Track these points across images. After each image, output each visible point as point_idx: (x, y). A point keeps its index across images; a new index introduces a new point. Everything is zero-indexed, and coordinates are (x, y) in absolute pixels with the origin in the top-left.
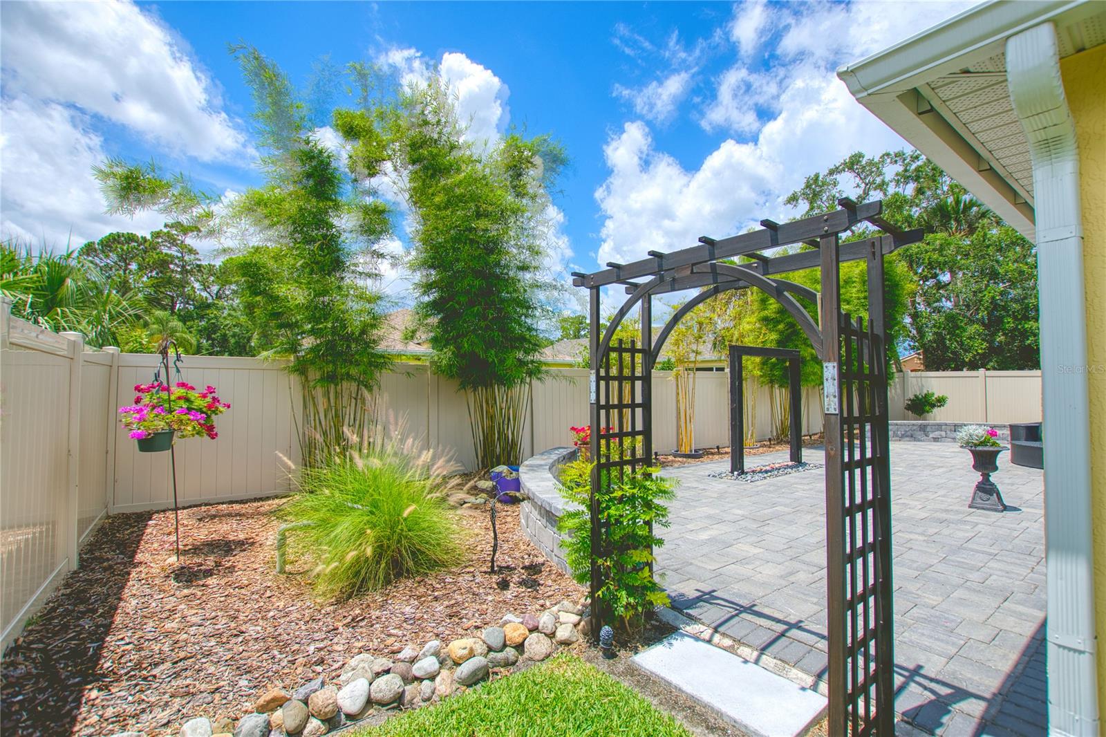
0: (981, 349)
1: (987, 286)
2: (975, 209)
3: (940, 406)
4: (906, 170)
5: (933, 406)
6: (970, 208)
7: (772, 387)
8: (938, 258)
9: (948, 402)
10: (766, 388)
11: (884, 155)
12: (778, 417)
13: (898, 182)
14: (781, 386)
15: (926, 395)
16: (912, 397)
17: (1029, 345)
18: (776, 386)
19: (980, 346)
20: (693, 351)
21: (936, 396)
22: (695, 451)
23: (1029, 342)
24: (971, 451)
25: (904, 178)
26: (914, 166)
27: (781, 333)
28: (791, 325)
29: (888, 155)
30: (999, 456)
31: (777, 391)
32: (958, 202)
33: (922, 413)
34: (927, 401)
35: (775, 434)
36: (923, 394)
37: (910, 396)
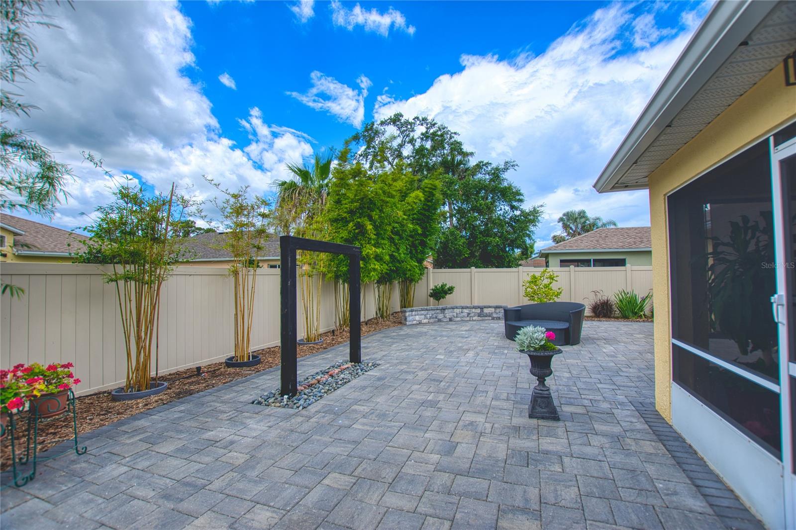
2: (463, 166)
3: (450, 294)
4: (427, 132)
5: (446, 293)
6: (460, 165)
9: (455, 290)
11: (415, 118)
12: (341, 310)
13: (422, 139)
14: (344, 282)
15: (442, 286)
16: (434, 288)
18: (341, 282)
21: (448, 286)
22: (254, 357)
24: (529, 355)
25: (425, 136)
26: (432, 131)
27: (350, 232)
29: (417, 118)
30: (553, 359)
31: (342, 286)
33: (440, 299)
34: (442, 290)
35: (338, 324)
36: (440, 285)
37: (432, 286)
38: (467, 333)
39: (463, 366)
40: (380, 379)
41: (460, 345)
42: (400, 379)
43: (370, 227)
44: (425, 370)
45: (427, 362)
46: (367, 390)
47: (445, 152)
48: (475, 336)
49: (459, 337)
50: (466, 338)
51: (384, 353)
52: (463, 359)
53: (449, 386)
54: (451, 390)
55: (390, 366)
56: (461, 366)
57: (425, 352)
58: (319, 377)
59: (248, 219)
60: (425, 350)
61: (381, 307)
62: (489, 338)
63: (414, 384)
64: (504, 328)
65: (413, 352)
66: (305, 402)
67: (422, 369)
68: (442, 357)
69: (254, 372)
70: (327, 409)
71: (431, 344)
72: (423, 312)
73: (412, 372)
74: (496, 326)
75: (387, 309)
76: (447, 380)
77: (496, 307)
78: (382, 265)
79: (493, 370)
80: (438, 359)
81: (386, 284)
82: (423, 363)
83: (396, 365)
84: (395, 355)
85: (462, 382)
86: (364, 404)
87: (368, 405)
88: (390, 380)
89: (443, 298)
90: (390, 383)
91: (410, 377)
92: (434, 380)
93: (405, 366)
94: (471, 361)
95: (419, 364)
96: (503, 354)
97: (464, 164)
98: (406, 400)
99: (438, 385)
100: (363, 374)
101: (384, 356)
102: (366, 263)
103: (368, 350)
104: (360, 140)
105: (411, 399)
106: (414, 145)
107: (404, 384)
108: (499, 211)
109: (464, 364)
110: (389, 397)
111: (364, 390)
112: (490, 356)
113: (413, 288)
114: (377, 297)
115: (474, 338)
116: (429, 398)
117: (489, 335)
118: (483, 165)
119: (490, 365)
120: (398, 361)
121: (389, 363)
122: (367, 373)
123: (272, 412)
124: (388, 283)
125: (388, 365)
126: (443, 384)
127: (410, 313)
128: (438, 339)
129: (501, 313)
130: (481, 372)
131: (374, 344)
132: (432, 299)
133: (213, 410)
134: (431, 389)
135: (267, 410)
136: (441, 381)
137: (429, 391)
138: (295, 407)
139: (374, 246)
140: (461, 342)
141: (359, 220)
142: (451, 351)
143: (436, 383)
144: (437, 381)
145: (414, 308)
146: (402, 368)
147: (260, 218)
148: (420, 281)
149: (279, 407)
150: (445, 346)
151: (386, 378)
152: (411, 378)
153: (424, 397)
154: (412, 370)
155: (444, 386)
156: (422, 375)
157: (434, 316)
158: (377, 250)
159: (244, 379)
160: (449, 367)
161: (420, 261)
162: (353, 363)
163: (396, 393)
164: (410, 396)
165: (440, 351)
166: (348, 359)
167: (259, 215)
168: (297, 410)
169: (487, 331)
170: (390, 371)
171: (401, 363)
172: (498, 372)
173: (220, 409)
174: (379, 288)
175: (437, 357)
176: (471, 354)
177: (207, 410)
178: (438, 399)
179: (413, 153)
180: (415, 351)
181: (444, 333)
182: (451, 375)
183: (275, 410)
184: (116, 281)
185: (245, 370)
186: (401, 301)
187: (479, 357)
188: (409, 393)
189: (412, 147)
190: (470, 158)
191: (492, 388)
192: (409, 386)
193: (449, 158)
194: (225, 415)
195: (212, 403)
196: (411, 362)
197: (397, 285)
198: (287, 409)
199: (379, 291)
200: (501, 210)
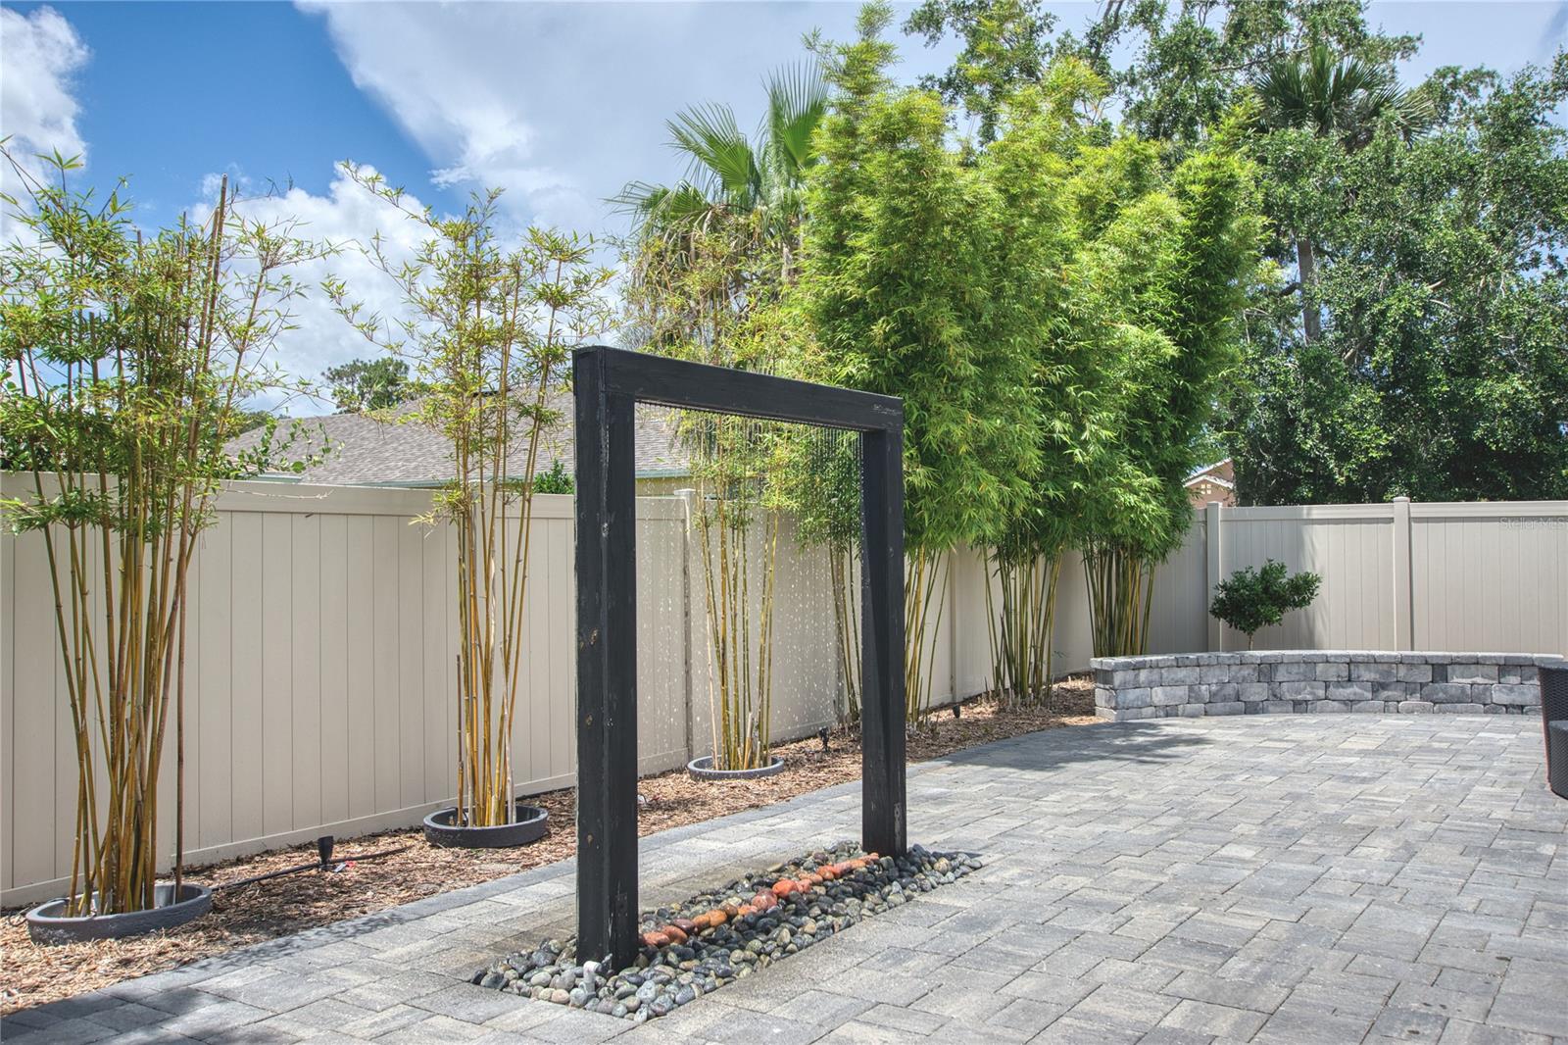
0: (1377, 447)
1: (1392, 283)
2: (1360, 93)
3: (1297, 605)
5: (1281, 602)
6: (1350, 91)
7: (841, 549)
8: (1287, 197)
10: (823, 552)
15: (1264, 572)
16: (1229, 580)
17: (1481, 440)
19: (1375, 441)
20: (526, 412)
21: (1289, 575)
22: (523, 814)
23: (1479, 433)
27: (877, 357)
28: (910, 330)
32: (1321, 72)
33: (1257, 624)
34: (1266, 590)
35: (847, 711)
36: (1258, 571)
37: (1222, 574)
38: (1368, 761)
39: (1338, 897)
40: (970, 924)
41: (1332, 808)
42: (1054, 930)
43: (952, 331)
44: (1167, 900)
45: (1178, 867)
46: (911, 964)
47: (1289, 45)
48: (1403, 778)
49: (1331, 777)
50: (1364, 780)
51: (1004, 824)
52: (1341, 870)
53: (1265, 977)
54: (1271, 996)
55: (1023, 877)
56: (1329, 896)
57: (1176, 829)
58: (734, 901)
59: (503, 311)
60: (1178, 820)
61: (1015, 647)
62: (1468, 788)
63: (1111, 954)
64: (1543, 747)
65: (1125, 824)
66: (658, 993)
67: (1152, 895)
68: (1248, 853)
69: (516, 867)
70: (736, 1028)
71: (1207, 798)
72: (1181, 673)
73: (1108, 904)
74: (1505, 739)
75: (1039, 658)
76: (1257, 953)
77: (1505, 667)
78: (1008, 483)
79: (1478, 925)
80: (1230, 859)
81: (1033, 562)
82: (1161, 872)
83: (1048, 871)
84: (1049, 835)
85: (1328, 965)
86: (887, 1022)
87: (905, 1025)
88: (1013, 932)
89: (1269, 622)
90: (1006, 942)
91: (1098, 925)
92: (1201, 946)
93: (1082, 881)
94: (1377, 877)
95: (1145, 876)
96: (1534, 857)
97: (1367, 86)
98: (1065, 1020)
99: (1214, 968)
100: (909, 899)
101: (1003, 834)
102: (947, 475)
103: (944, 809)
104: (945, 27)
105: (1088, 1016)
106: (1156, 32)
107: (1065, 953)
108: (1525, 266)
109: (1340, 889)
110: (997, 1002)
111: (898, 962)
112: (1470, 861)
113: (1145, 579)
114: (999, 610)
115: (1397, 785)
116: (1167, 1023)
117: (1468, 776)
118: (1454, 85)
119: (1468, 902)
120: (1057, 858)
121: (1019, 862)
122: (923, 898)
123: (535, 1020)
124: (1041, 559)
125: (1016, 871)
126: (1236, 964)
127: (1130, 675)
128: (1239, 779)
129: (1532, 691)
130: (1422, 930)
131: (975, 789)
132: (1222, 623)
133: (332, 997)
134: (1181, 985)
135: (519, 1014)
136: (1232, 954)
137: (1170, 989)
138: (620, 1009)
139: (977, 409)
140: (1338, 799)
141: (909, 309)
142: (1291, 832)
143: (1209, 960)
144: (1215, 950)
145: (1148, 658)
146: (1070, 887)
147: (544, 309)
148: (1172, 554)
149: (566, 1003)
150: (1267, 811)
151: (996, 921)
152: (1101, 929)
153: (1143, 1016)
154: (1108, 897)
155: (1243, 973)
156: (1148, 920)
157: (1230, 690)
158: (985, 424)
159: (473, 888)
160: (1275, 894)
161: (1172, 472)
162: (874, 856)
163: (1026, 986)
164: (1088, 1005)
165: (1242, 828)
166: (857, 837)
167: (541, 296)
168: (625, 1023)
169: (1463, 760)
170: (1020, 894)
171: (1069, 866)
172: (1502, 935)
173: (358, 997)
174: (1005, 577)
175: (1226, 851)
176: (1378, 849)
177: (314, 994)
178: (1207, 1031)
179: (1151, 58)
180: (1134, 821)
181: (1267, 759)
182: (1276, 931)
183: (548, 1016)
184: (44, 525)
185: (488, 861)
186: (1099, 631)
187: (1415, 864)
188: (1082, 989)
189: (1147, 35)
190: (1398, 62)
191: (1471, 1006)
192: (1086, 961)
193: (1304, 68)
194: (369, 1021)
195: (337, 972)
196: (1113, 864)
197: (1080, 569)
198: (590, 1015)
199: (1005, 589)
200: (1536, 262)
